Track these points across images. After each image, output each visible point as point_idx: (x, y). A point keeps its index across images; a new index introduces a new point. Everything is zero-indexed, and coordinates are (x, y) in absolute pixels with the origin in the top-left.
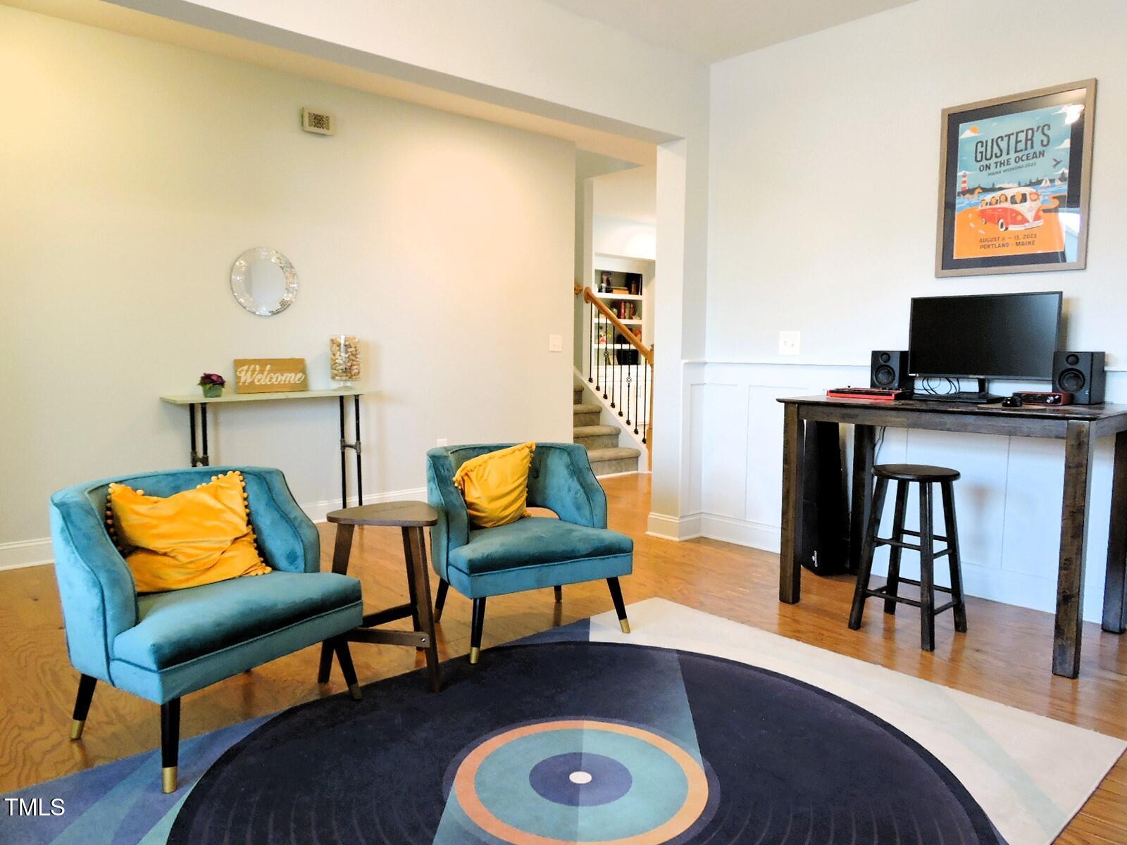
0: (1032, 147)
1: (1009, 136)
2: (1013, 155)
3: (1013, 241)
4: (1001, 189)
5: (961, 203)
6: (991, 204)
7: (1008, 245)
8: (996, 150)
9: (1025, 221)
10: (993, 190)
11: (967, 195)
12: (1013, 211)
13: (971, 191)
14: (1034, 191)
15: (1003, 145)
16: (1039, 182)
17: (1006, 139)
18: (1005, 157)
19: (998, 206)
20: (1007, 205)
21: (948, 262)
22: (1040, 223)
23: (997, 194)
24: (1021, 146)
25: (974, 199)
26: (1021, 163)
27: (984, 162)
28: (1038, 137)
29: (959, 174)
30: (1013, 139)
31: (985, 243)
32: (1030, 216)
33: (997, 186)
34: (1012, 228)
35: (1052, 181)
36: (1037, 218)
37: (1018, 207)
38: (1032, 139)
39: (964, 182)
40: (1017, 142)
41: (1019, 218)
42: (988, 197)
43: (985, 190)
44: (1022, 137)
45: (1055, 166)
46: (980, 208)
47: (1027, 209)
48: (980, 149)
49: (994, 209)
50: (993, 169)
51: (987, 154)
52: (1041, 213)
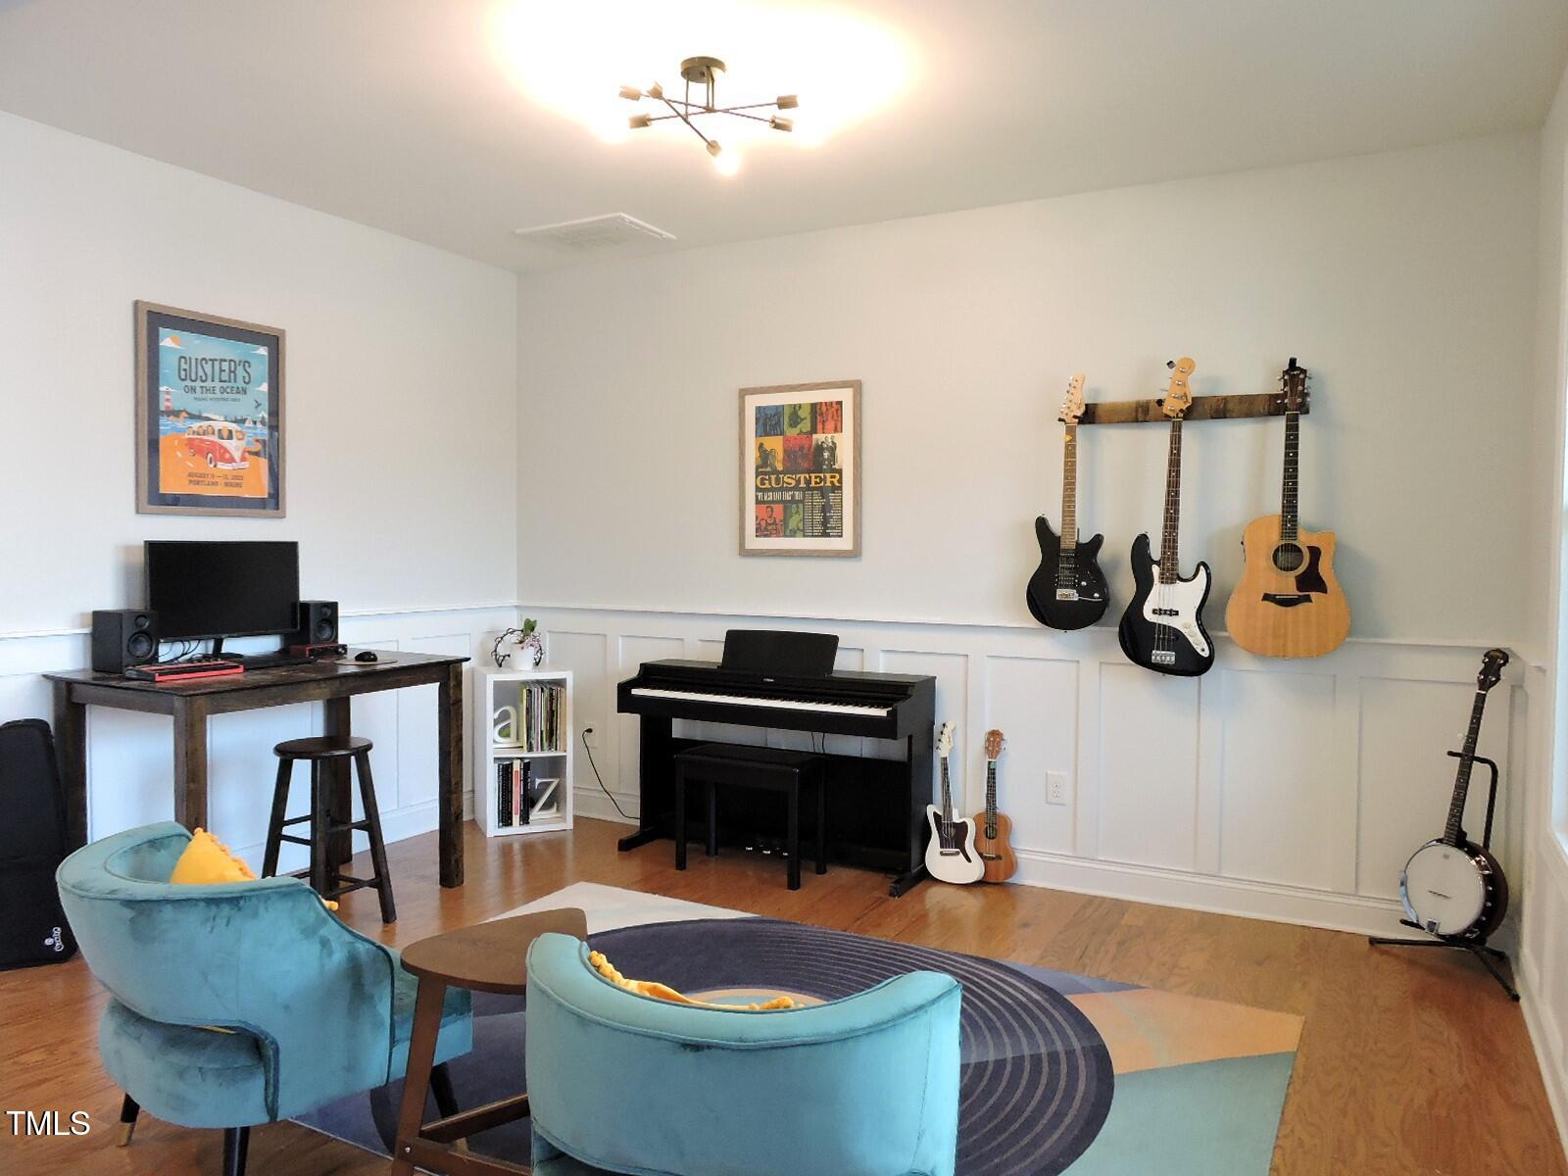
0: (235, 381)
1: (213, 360)
2: (217, 384)
3: (221, 481)
4: (209, 419)
5: (166, 424)
6: (199, 434)
7: (215, 484)
8: (201, 373)
9: (232, 460)
10: (199, 418)
11: (172, 418)
12: (221, 447)
13: (176, 414)
14: (239, 429)
15: (208, 368)
16: (243, 421)
17: (210, 362)
18: (209, 384)
19: (205, 437)
20: (215, 438)
21: (155, 498)
22: (246, 464)
23: (205, 424)
24: (225, 376)
25: (180, 423)
26: (225, 395)
27: (188, 383)
28: (240, 371)
29: (162, 389)
30: (217, 364)
31: (195, 478)
32: (237, 455)
33: (204, 415)
34: (220, 465)
35: (255, 423)
36: (243, 459)
37: (226, 443)
38: (234, 372)
39: (168, 400)
40: (222, 371)
41: (227, 456)
42: (196, 425)
43: (192, 417)
44: (225, 366)
45: (256, 407)
46: (187, 436)
47: (234, 447)
48: (184, 366)
49: (203, 441)
50: (198, 394)
51: (189, 372)
52: (247, 455)
